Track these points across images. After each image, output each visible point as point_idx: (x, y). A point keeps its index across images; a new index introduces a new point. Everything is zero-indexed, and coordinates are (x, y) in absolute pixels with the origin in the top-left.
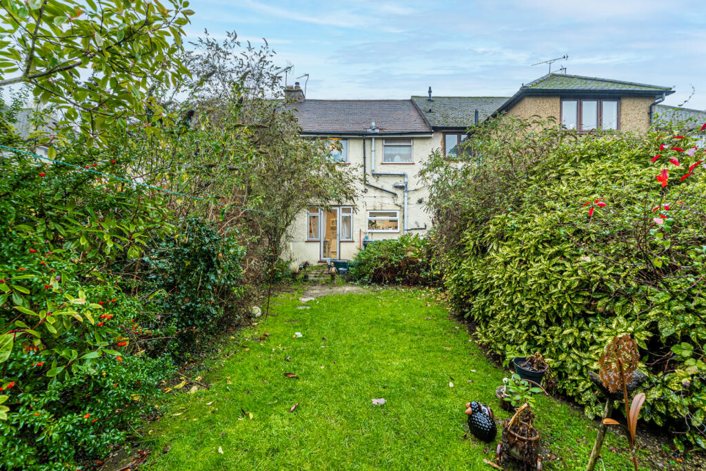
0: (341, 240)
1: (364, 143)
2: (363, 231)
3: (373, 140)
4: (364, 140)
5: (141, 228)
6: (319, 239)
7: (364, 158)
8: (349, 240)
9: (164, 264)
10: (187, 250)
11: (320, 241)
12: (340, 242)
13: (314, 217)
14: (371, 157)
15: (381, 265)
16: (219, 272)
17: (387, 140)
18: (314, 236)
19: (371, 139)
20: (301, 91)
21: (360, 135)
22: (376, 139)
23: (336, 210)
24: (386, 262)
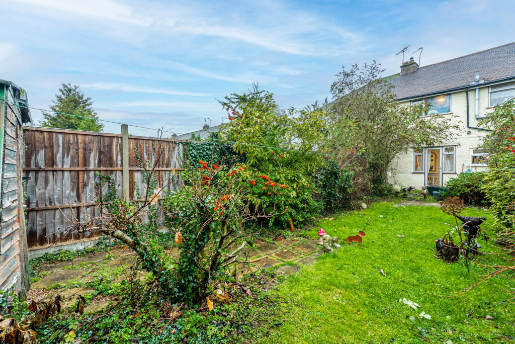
0: (444, 172)
1: (467, 95)
2: (466, 165)
3: (477, 90)
4: (467, 92)
5: (316, 164)
6: (423, 171)
7: (468, 106)
8: (452, 172)
9: (322, 177)
10: (329, 172)
11: (424, 173)
12: (443, 174)
13: (419, 156)
14: (475, 105)
15: (467, 190)
16: (340, 180)
17: (492, 87)
18: (420, 169)
19: (475, 90)
20: (415, 63)
21: (462, 89)
22: (479, 89)
23: (439, 150)
24: (472, 188)
